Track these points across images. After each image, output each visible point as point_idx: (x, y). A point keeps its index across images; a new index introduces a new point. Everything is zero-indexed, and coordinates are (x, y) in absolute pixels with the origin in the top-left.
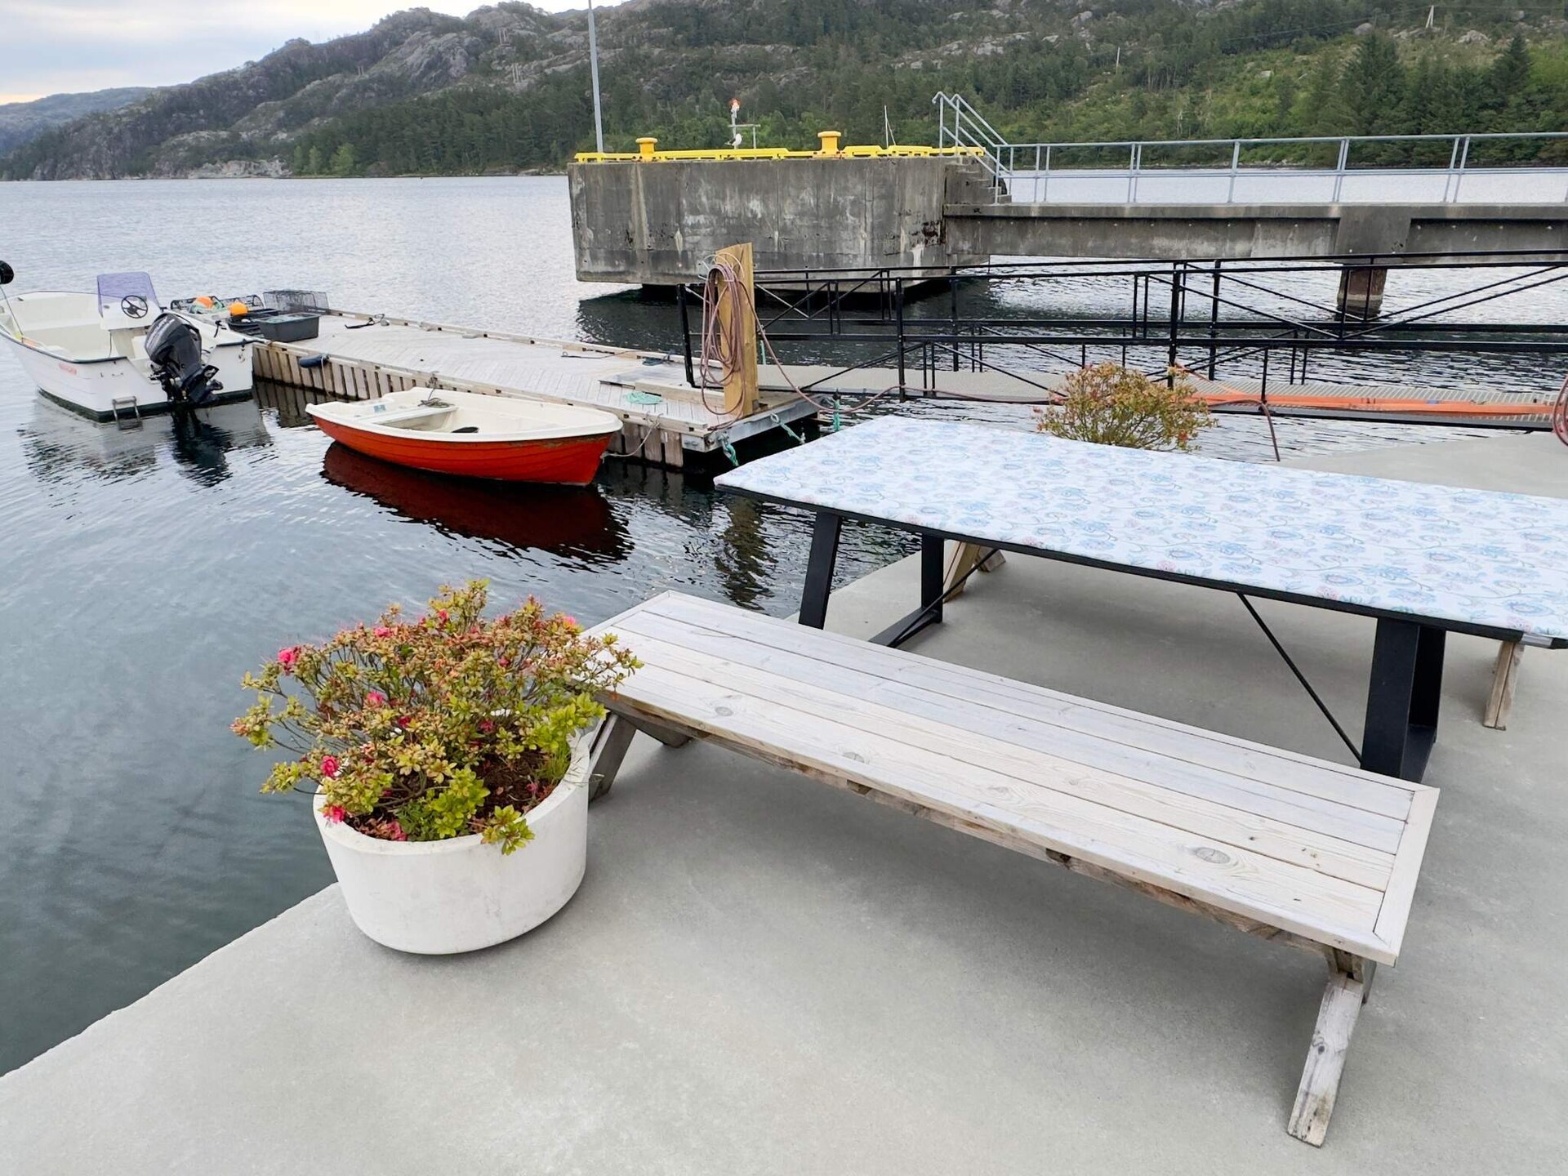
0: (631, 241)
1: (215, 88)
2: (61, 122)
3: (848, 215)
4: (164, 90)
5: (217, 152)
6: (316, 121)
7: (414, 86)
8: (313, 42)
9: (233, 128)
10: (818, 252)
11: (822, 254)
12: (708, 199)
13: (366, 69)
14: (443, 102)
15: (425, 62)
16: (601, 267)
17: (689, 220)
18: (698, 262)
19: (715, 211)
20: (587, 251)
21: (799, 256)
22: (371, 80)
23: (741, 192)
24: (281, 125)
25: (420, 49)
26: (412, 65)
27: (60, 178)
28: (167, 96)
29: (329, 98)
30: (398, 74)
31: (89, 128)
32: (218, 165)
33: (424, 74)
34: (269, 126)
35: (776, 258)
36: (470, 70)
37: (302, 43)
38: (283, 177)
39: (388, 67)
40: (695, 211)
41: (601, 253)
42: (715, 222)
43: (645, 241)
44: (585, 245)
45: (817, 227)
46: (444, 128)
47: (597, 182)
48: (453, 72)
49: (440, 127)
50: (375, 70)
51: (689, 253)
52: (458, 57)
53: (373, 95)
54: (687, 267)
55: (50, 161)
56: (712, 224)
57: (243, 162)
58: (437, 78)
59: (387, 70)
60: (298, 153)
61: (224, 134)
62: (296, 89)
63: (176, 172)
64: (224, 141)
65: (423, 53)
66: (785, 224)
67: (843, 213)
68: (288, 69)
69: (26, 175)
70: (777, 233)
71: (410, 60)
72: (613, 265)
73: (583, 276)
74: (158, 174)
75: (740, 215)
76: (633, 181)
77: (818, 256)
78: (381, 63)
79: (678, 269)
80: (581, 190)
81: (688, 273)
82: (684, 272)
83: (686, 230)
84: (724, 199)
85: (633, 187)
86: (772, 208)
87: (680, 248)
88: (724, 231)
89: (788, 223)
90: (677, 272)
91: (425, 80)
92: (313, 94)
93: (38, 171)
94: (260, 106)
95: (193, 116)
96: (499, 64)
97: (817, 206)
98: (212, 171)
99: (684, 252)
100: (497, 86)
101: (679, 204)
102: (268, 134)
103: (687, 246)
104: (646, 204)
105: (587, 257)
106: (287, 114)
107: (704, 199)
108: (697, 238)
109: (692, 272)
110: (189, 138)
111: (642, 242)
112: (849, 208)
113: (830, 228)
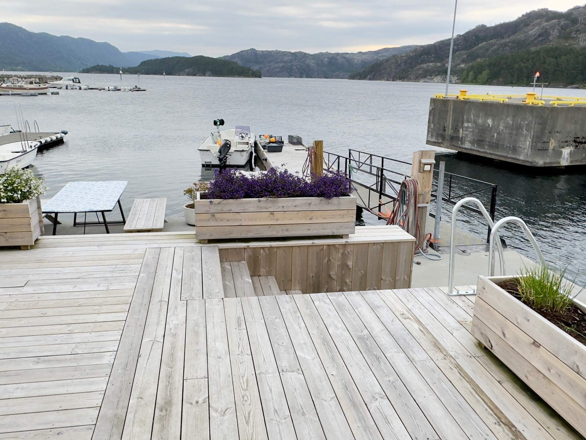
0: (445, 130)
1: (441, 45)
2: (381, 59)
3: (524, 130)
4: (422, 46)
5: (434, 72)
6: (479, 60)
7: (529, 44)
8: (488, 26)
9: (443, 62)
10: (510, 145)
11: (511, 146)
12: (474, 116)
13: (509, 37)
14: (538, 53)
15: (537, 34)
16: (433, 140)
17: (466, 125)
18: (466, 142)
19: (475, 122)
20: (430, 133)
21: (503, 145)
22: (509, 42)
23: (486, 115)
24: (463, 61)
25: (537, 28)
26: (531, 35)
27: (375, 80)
28: (422, 49)
29: (487, 50)
30: (523, 39)
31: (391, 61)
32: (433, 77)
33: (535, 39)
34: (458, 62)
35: (494, 145)
36: (559, 37)
37: (483, 26)
38: (456, 83)
39: (520, 36)
40: (468, 122)
41: (434, 134)
42: (474, 127)
43: (449, 132)
44: (430, 130)
45: (511, 133)
46: (535, 64)
47: (438, 106)
48: (551, 38)
49: (533, 64)
50: (512, 38)
51: (464, 138)
52: (556, 31)
53: (508, 48)
54: (462, 144)
55: (373, 73)
56: (473, 128)
57: (443, 76)
58: (541, 41)
59: (518, 37)
60: (465, 73)
61: (439, 64)
62: (475, 46)
63: (416, 79)
64: (439, 67)
65: (538, 29)
66: (500, 131)
67: (522, 129)
68: (474, 38)
69: (364, 78)
70: (496, 134)
71: (531, 32)
72: (437, 139)
73: (428, 142)
74: (409, 80)
75: (484, 125)
76: (449, 107)
77: (510, 146)
78: (517, 34)
79: (459, 144)
80: (432, 108)
81: (462, 146)
82: (461, 146)
83: (464, 129)
84: (479, 118)
85: (449, 109)
86: (496, 123)
87: (461, 136)
88: (477, 131)
89: (501, 130)
90: (458, 145)
91: (535, 42)
92: (481, 48)
93: (368, 77)
94: (457, 53)
95: (430, 57)
96: (575, 34)
97: (513, 124)
98: (430, 79)
99: (462, 137)
100: (570, 45)
101: (463, 118)
102: (457, 65)
103: (464, 135)
104: (452, 116)
105: (430, 135)
106: (467, 57)
107: (472, 117)
108: (467, 132)
109: (463, 146)
110: (425, 66)
111: (448, 132)
112: (525, 127)
113: (516, 135)
